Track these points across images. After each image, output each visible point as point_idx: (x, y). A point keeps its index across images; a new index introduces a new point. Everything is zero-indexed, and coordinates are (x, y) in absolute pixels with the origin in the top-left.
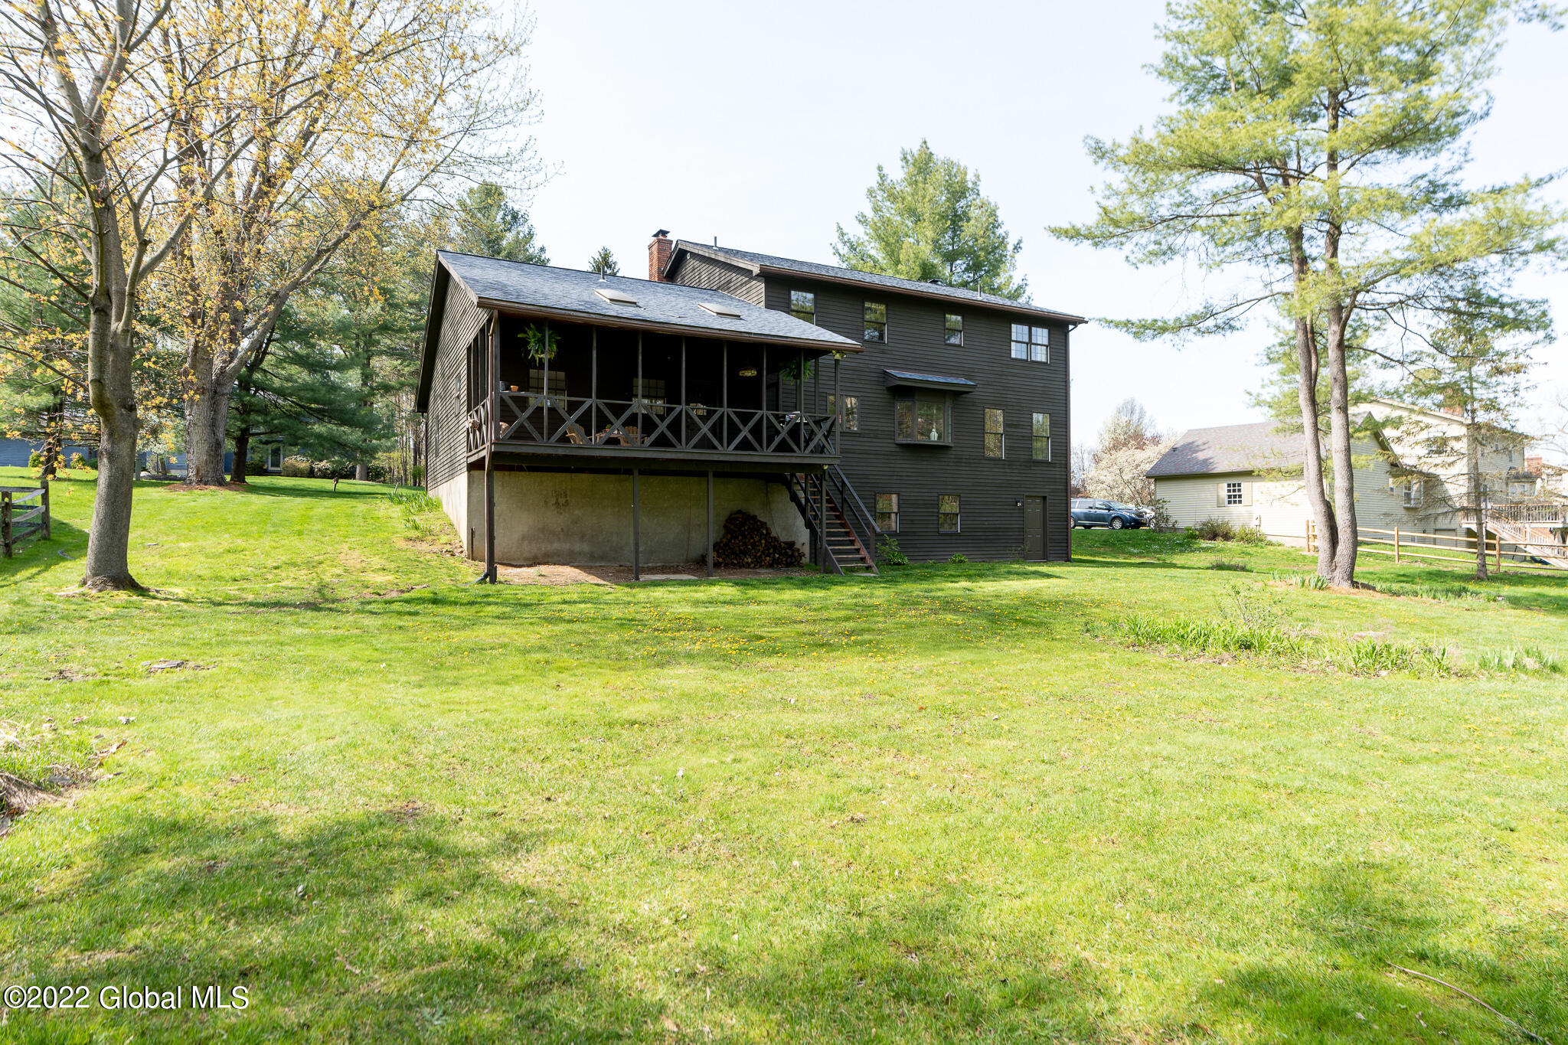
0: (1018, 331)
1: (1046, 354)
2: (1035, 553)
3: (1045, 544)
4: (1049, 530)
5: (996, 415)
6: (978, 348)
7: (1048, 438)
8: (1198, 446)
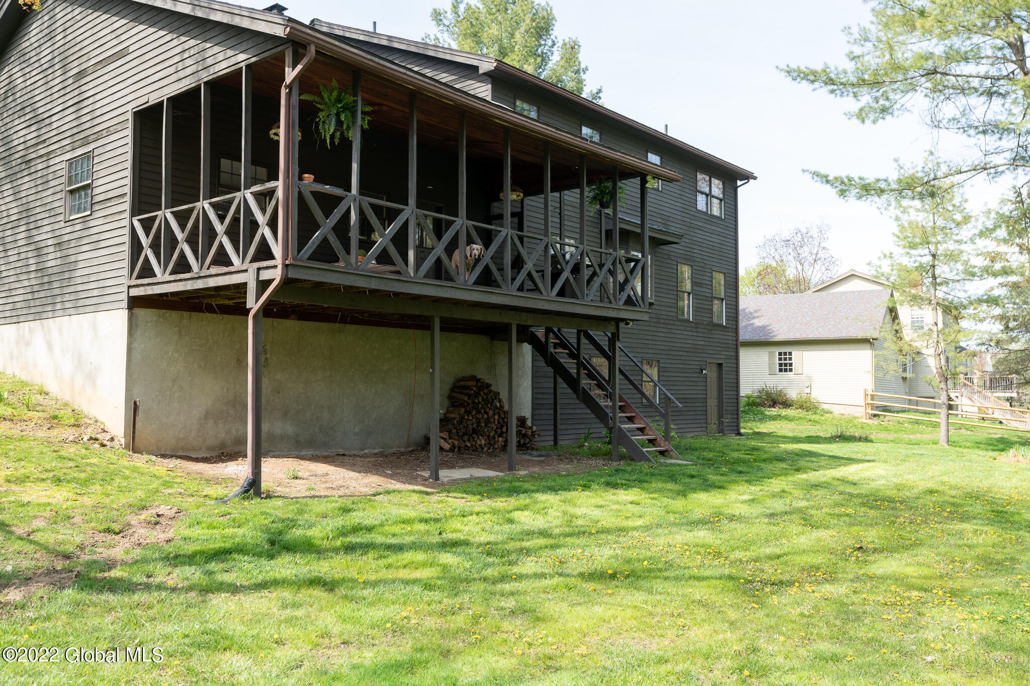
0: (702, 180)
1: (721, 209)
2: (713, 427)
3: (720, 416)
4: (725, 400)
5: (686, 272)
6: (674, 194)
7: (722, 300)
8: (751, 313)
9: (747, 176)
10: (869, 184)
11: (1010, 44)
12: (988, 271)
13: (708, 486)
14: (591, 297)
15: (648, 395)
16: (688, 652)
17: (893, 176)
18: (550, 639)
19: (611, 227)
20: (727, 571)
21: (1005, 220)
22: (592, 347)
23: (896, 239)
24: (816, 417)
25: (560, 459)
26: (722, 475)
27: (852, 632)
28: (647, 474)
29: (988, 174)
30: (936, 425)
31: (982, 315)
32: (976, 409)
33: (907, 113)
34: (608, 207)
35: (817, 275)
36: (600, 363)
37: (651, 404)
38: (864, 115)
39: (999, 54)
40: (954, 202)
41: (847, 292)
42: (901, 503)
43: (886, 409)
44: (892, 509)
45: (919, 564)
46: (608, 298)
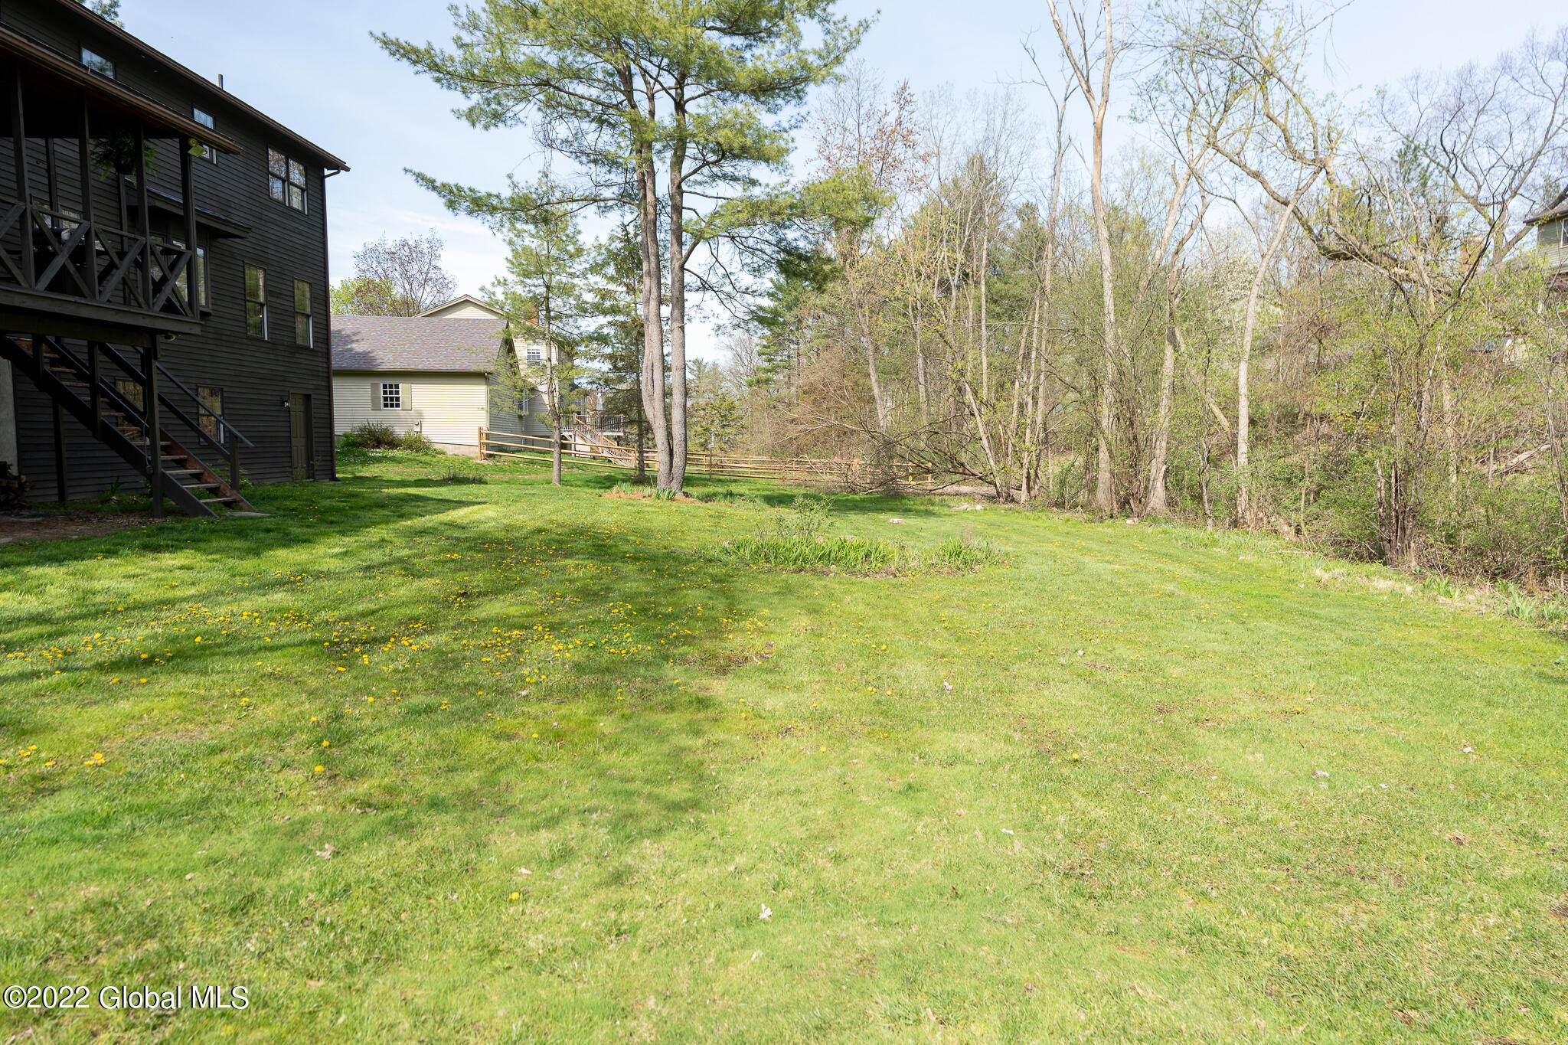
0: (275, 159)
1: (303, 201)
2: (300, 470)
3: (309, 457)
4: (315, 440)
5: (258, 278)
6: (235, 172)
7: (308, 316)
8: (348, 336)
9: (338, 166)
10: (480, 198)
11: (619, 71)
12: (598, 309)
13: (289, 541)
14: (107, 296)
15: (208, 434)
16: (252, 735)
17: (506, 193)
18: (43, 755)
19: (134, 202)
20: (308, 636)
21: (613, 256)
22: (115, 367)
23: (509, 265)
24: (427, 459)
25: (70, 518)
26: (308, 527)
27: (449, 681)
28: (205, 531)
29: (599, 207)
30: (549, 465)
31: (593, 353)
32: (588, 449)
33: (520, 125)
34: (129, 173)
35: (427, 297)
36: (130, 390)
37: (211, 444)
38: (474, 117)
39: (610, 80)
40: (568, 232)
41: (461, 320)
42: (509, 544)
43: (501, 449)
44: (500, 551)
45: (522, 603)
46: (136, 299)
